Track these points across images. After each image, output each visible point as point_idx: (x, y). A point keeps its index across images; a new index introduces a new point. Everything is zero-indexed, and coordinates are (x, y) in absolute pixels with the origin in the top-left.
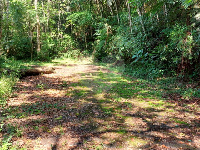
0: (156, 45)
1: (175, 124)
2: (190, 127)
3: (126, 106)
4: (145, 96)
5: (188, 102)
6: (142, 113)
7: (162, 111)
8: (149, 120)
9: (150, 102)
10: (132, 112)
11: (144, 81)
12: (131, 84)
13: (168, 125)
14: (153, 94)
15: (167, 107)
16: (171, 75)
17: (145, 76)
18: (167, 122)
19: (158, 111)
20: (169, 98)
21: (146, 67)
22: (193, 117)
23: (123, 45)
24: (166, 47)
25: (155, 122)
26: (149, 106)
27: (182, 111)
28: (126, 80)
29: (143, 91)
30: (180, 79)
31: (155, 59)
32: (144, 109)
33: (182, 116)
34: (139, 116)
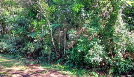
0: (20, 47)
1: (31, 74)
2: (36, 73)
3: (10, 70)
4: (17, 66)
5: (32, 66)
6: (18, 72)
7: (25, 70)
8: (22, 74)
9: (20, 68)
10: (14, 72)
11: (14, 60)
12: (9, 62)
13: (29, 74)
14: (20, 64)
15: (26, 68)
16: (25, 57)
17: (14, 58)
18: (28, 73)
19: (24, 70)
20: (26, 65)
21: (15, 55)
22: (35, 70)
23: (6, 47)
24: (24, 48)
25: (24, 74)
26: (20, 69)
27: (32, 69)
28: (6, 60)
29: (16, 64)
30: (29, 59)
31: (19, 52)
32: (18, 71)
33: (32, 70)
34: (17, 73)
